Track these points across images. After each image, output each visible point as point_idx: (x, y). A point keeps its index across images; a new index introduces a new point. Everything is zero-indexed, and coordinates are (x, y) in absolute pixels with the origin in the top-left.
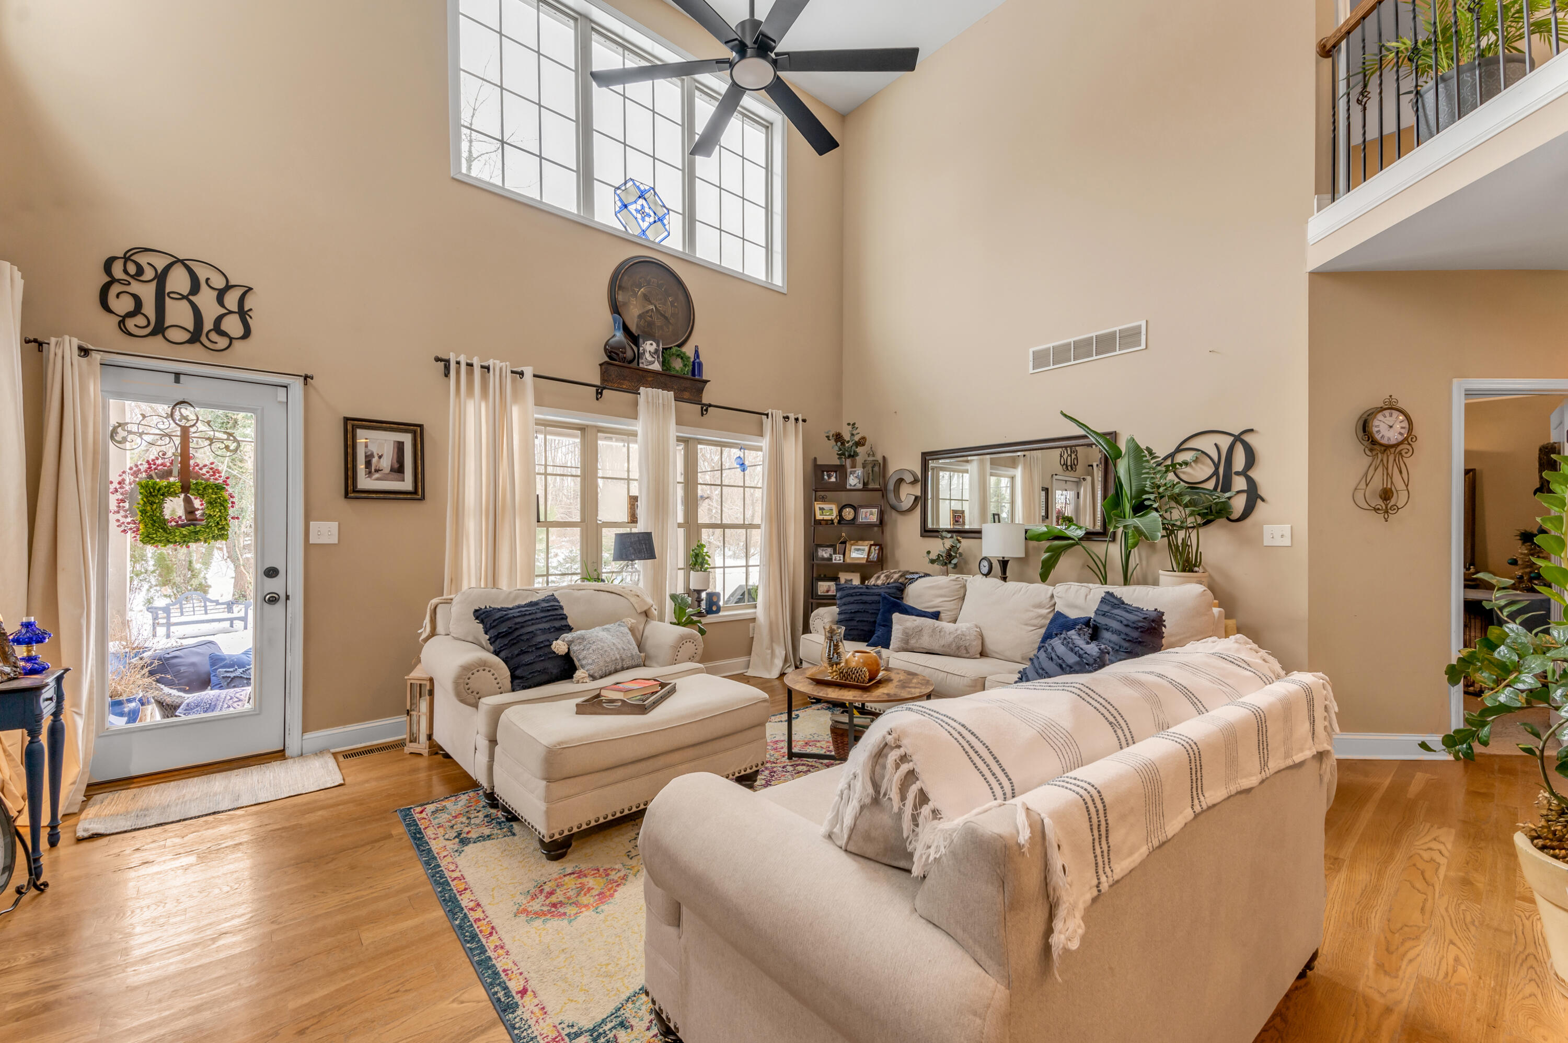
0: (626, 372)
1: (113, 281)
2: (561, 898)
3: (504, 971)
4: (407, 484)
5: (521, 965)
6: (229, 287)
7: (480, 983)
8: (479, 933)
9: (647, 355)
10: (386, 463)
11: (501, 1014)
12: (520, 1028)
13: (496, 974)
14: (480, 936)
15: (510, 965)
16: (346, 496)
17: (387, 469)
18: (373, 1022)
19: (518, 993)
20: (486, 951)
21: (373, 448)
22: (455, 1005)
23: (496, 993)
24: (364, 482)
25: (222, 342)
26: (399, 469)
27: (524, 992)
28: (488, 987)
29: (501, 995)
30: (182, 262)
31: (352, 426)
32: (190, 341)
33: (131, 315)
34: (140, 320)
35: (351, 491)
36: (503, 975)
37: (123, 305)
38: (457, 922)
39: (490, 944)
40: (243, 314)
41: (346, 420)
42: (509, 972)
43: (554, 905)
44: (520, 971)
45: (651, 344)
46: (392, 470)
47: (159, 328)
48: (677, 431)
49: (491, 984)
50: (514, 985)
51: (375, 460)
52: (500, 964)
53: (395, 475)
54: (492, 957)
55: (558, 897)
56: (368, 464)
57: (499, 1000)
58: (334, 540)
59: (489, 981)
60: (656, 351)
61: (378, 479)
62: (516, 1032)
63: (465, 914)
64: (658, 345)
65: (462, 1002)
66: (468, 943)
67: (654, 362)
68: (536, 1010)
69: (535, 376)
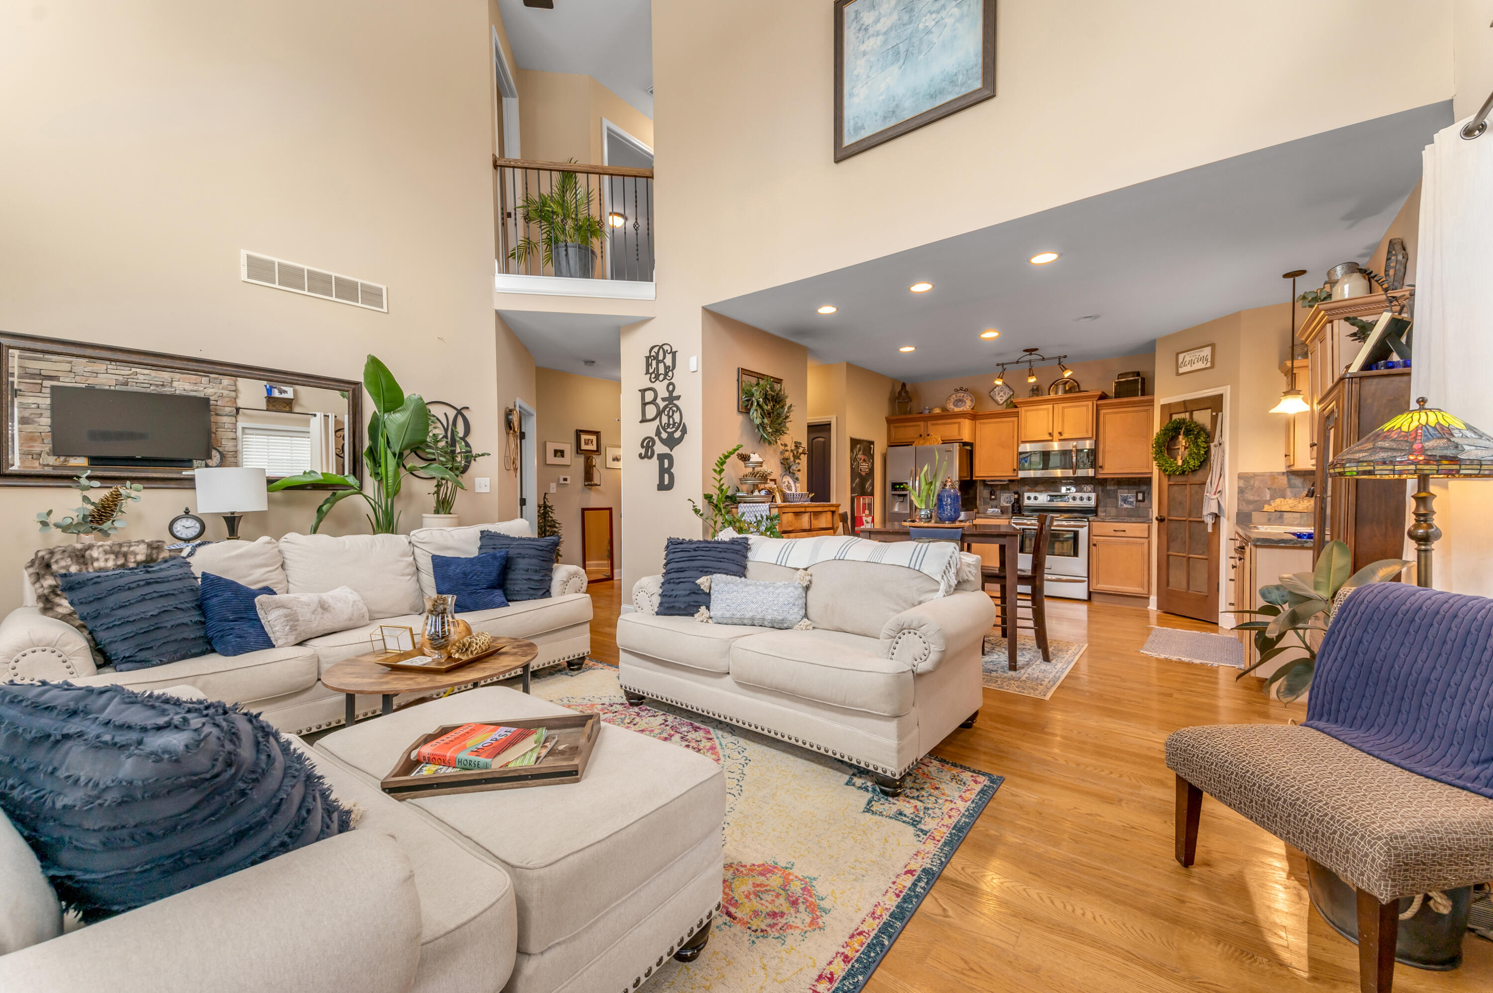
2: (782, 900)
3: (898, 896)
5: (884, 888)
7: (919, 910)
8: (865, 946)
11: (936, 876)
12: (940, 859)
13: (905, 900)
14: (869, 941)
15: (890, 894)
18: (1010, 962)
19: (913, 875)
20: (884, 923)
22: (950, 913)
23: (924, 888)
27: (911, 872)
28: (920, 898)
29: (922, 884)
36: (902, 895)
38: (861, 978)
39: (872, 927)
42: (897, 892)
43: (794, 903)
44: (892, 885)
49: (917, 896)
50: (908, 881)
52: (892, 902)
54: (888, 914)
55: (782, 904)
57: (927, 883)
59: (915, 900)
62: (943, 860)
63: (841, 981)
65: (944, 910)
66: (883, 945)
68: (919, 858)
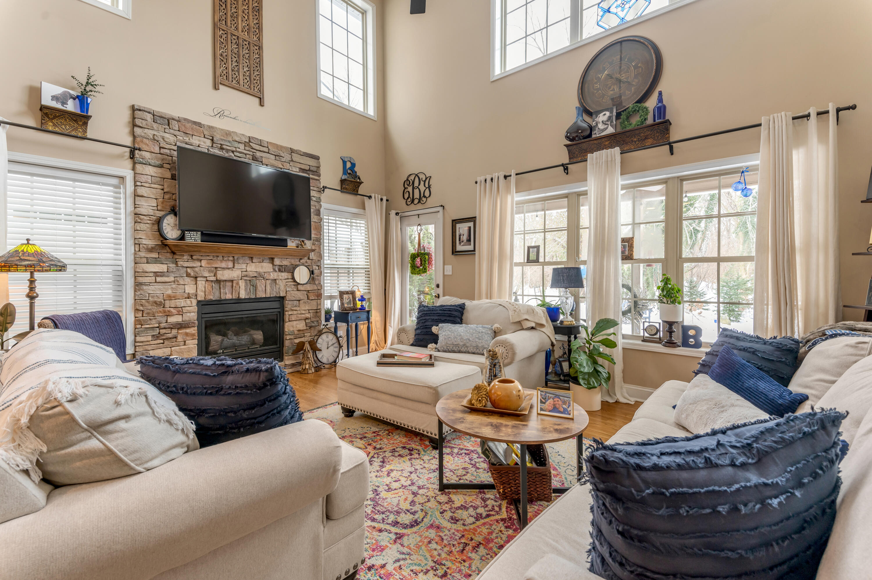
0: (584, 146)
1: (405, 188)
4: (471, 248)
6: (426, 178)
9: (601, 126)
10: (465, 238)
16: (453, 253)
17: (465, 241)
21: (461, 232)
24: (459, 248)
25: (424, 199)
26: (469, 240)
30: (417, 175)
31: (455, 222)
32: (418, 203)
33: (408, 198)
34: (409, 200)
35: (455, 252)
37: (406, 196)
40: (429, 187)
41: (453, 221)
45: (605, 115)
46: (467, 241)
47: (413, 201)
48: (622, 180)
51: (462, 237)
53: (468, 243)
56: (460, 238)
58: (451, 273)
60: (610, 118)
61: (463, 245)
64: (611, 112)
67: (606, 129)
69: (516, 174)
